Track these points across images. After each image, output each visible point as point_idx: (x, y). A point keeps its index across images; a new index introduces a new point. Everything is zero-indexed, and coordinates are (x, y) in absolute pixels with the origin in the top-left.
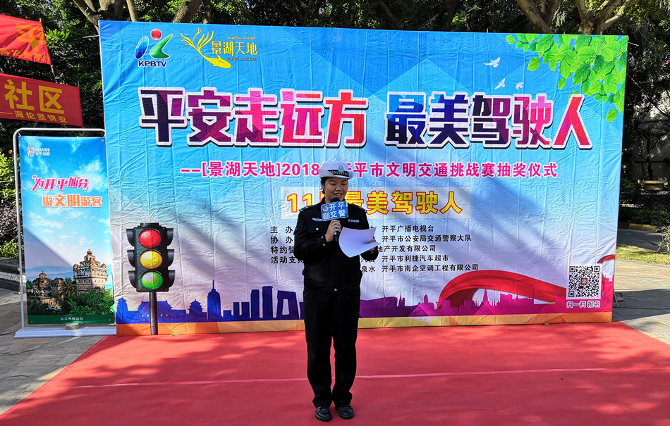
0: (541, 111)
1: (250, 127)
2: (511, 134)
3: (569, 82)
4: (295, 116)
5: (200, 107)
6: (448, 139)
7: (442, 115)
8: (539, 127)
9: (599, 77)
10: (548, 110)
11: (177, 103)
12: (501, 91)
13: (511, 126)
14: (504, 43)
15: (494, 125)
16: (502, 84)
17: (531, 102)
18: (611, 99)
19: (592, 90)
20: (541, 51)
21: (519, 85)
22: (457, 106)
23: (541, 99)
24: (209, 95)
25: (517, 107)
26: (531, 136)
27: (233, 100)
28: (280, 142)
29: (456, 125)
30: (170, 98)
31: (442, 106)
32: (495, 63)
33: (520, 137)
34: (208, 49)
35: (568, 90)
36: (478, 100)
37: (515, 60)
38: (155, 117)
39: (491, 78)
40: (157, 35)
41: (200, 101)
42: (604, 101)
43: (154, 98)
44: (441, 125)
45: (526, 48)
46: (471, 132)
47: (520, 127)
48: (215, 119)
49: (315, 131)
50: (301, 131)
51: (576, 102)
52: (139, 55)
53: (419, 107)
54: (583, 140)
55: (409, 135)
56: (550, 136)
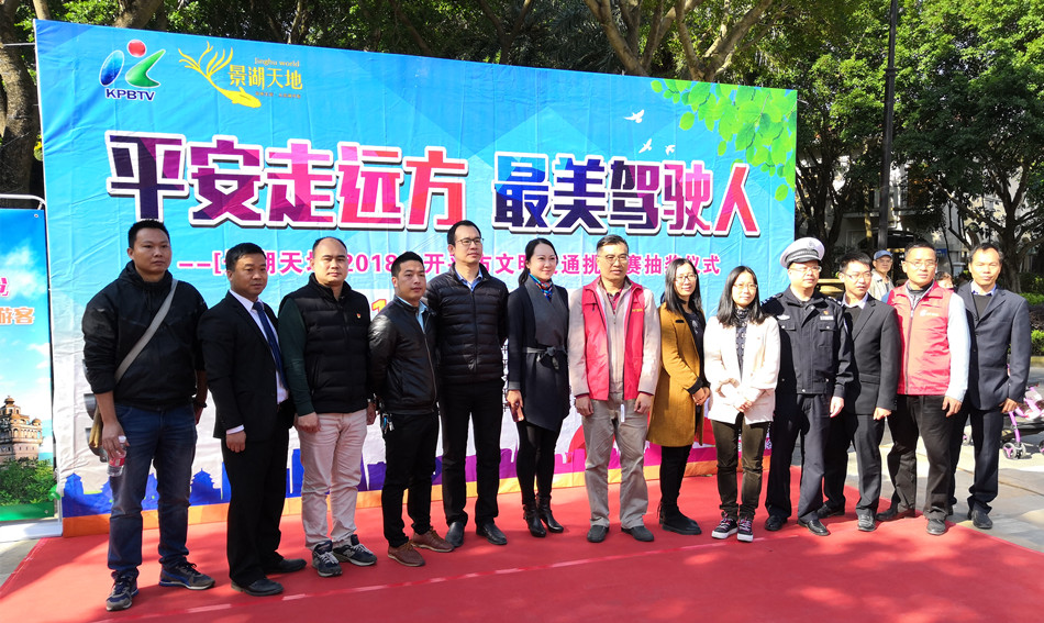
0: (698, 184)
1: (291, 198)
2: (661, 215)
3: (731, 147)
4: (360, 183)
5: (211, 165)
6: (580, 221)
7: (570, 187)
8: (696, 206)
9: (765, 141)
10: (707, 183)
11: (172, 159)
12: (646, 156)
13: (662, 205)
14: (649, 91)
15: (639, 203)
16: (647, 146)
17: (685, 171)
18: (781, 171)
19: (758, 159)
20: (694, 103)
21: (670, 149)
22: (590, 175)
23: (698, 168)
24: (226, 147)
25: (668, 179)
26: (686, 218)
27: (264, 157)
28: (337, 221)
29: (590, 201)
30: (160, 150)
31: (570, 174)
32: (638, 117)
33: (673, 219)
34: (223, 76)
35: (730, 157)
36: (618, 167)
37: (663, 114)
38: (136, 179)
39: (634, 137)
40: (138, 49)
41: (211, 157)
42: (773, 173)
43: (133, 149)
44: (569, 201)
45: (676, 100)
46: (609, 211)
47: (673, 205)
48: (234, 185)
49: (390, 206)
50: (369, 206)
51: (740, 172)
52: (107, 80)
53: (540, 176)
54: (750, 225)
55: (526, 215)
56: (710, 218)
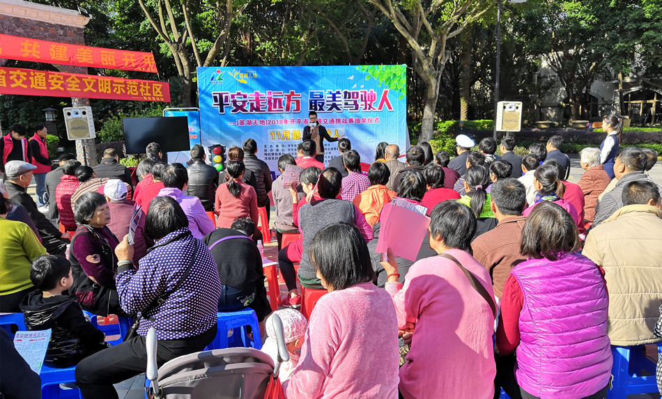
0: (372, 96)
1: (255, 106)
2: (360, 106)
3: (383, 84)
4: (272, 101)
5: (236, 98)
6: (334, 108)
7: (331, 99)
8: (371, 103)
9: (395, 82)
10: (375, 96)
11: (227, 97)
12: (355, 89)
13: (360, 103)
14: (355, 70)
15: (353, 103)
16: (355, 86)
17: (367, 93)
18: (400, 90)
19: (393, 87)
20: (370, 73)
21: (362, 86)
22: (337, 95)
23: (372, 92)
24: (239, 94)
25: (362, 95)
26: (368, 106)
27: (248, 96)
28: (267, 111)
29: (337, 103)
30: (224, 96)
31: (331, 95)
32: (352, 78)
33: (364, 107)
34: (238, 77)
35: (382, 87)
36: (346, 93)
37: (360, 76)
38: (218, 103)
39: (350, 84)
40: (219, 72)
41: (235, 96)
42: (397, 91)
43: (218, 96)
44: (331, 103)
45: (364, 72)
46: (343, 105)
47: (364, 103)
48: (241, 103)
49: (280, 107)
50: (275, 107)
51: (386, 92)
52: (212, 80)
53: (322, 97)
54: (390, 108)
55: (318, 108)
56: (376, 106)
